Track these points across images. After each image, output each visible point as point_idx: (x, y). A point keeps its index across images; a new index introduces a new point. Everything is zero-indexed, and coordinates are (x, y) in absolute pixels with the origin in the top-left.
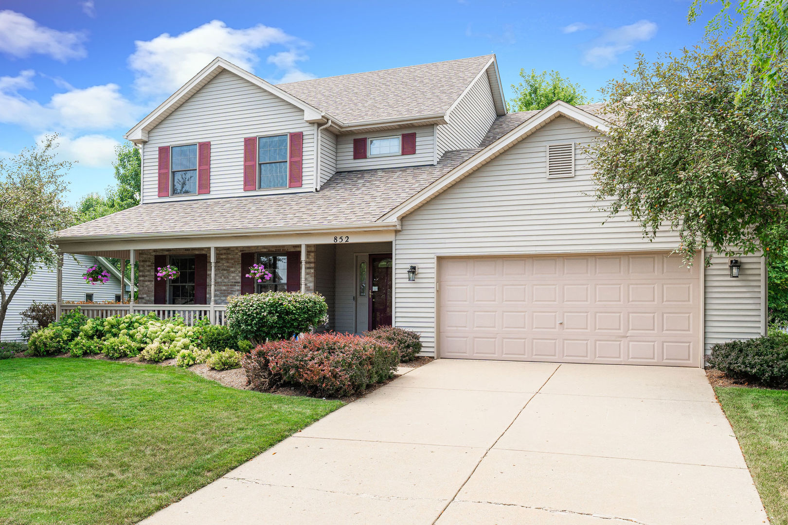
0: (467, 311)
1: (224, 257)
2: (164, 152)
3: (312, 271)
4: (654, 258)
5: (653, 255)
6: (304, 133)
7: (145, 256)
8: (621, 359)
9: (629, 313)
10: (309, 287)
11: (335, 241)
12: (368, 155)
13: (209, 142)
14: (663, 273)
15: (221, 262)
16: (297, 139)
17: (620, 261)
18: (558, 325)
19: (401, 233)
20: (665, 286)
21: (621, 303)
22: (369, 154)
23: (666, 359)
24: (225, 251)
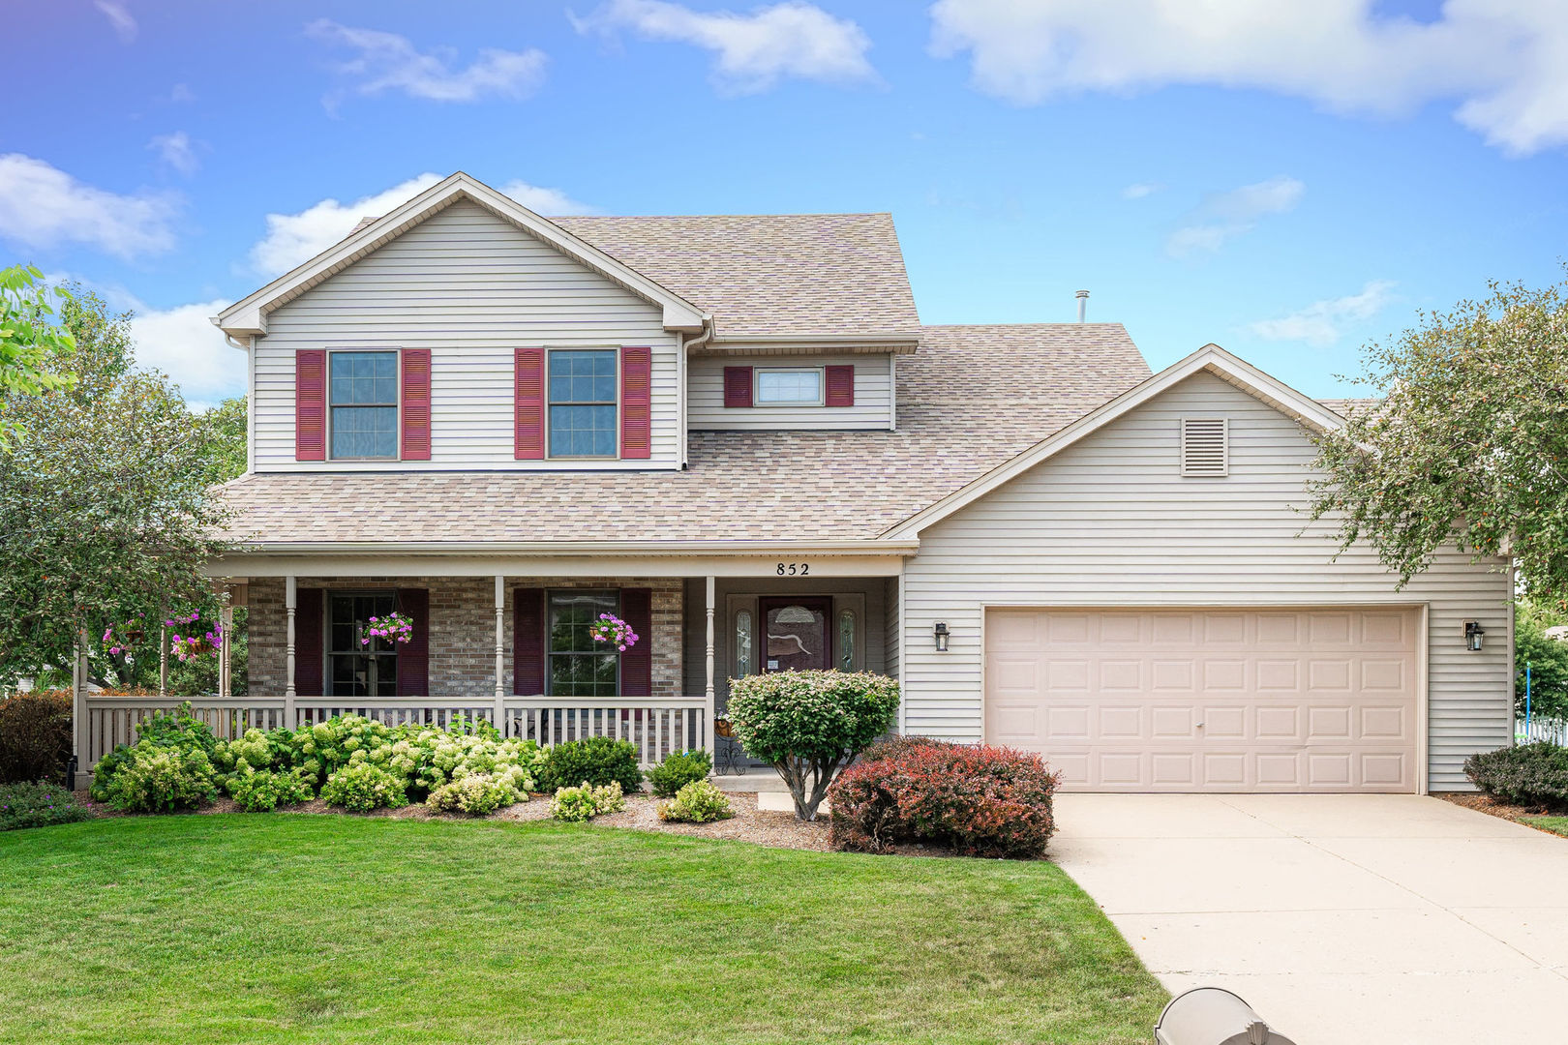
0: (1035, 707)
1: (470, 595)
2: (309, 362)
3: (678, 628)
4: (1348, 616)
5: (1347, 613)
6: (654, 351)
7: (265, 590)
8: (1298, 785)
9: (1309, 708)
10: (672, 661)
11: (781, 572)
12: (756, 401)
13: (428, 351)
14: (1361, 642)
15: (464, 606)
16: (638, 361)
17: (1296, 621)
18: (1194, 728)
19: (914, 561)
20: (1364, 663)
21: (1297, 690)
22: (757, 399)
23: (1367, 782)
24: (473, 585)
